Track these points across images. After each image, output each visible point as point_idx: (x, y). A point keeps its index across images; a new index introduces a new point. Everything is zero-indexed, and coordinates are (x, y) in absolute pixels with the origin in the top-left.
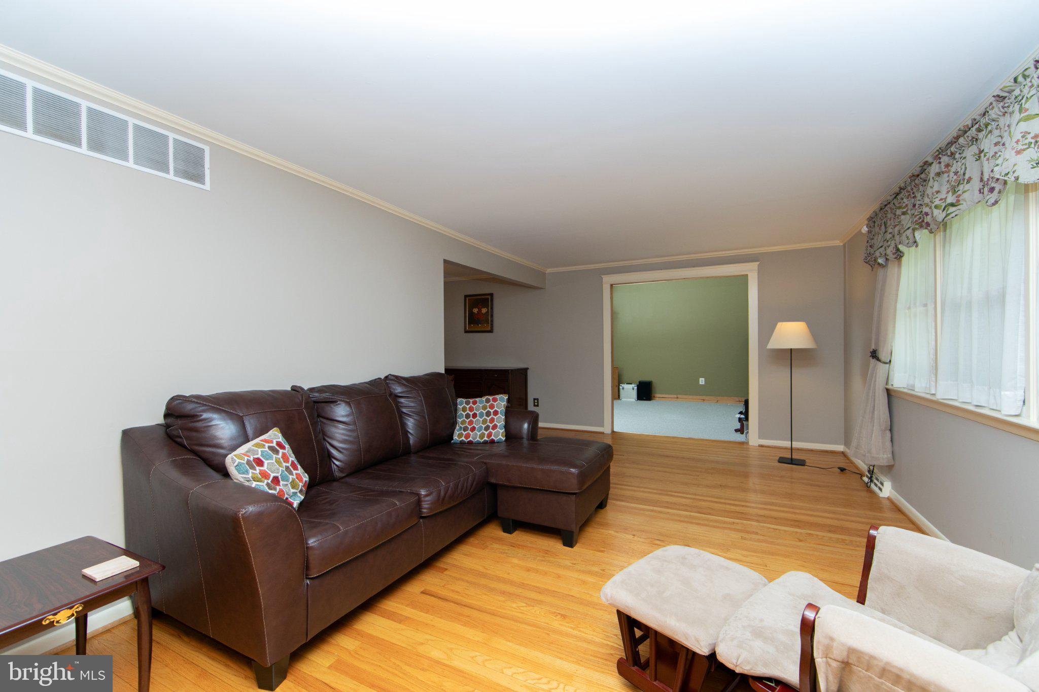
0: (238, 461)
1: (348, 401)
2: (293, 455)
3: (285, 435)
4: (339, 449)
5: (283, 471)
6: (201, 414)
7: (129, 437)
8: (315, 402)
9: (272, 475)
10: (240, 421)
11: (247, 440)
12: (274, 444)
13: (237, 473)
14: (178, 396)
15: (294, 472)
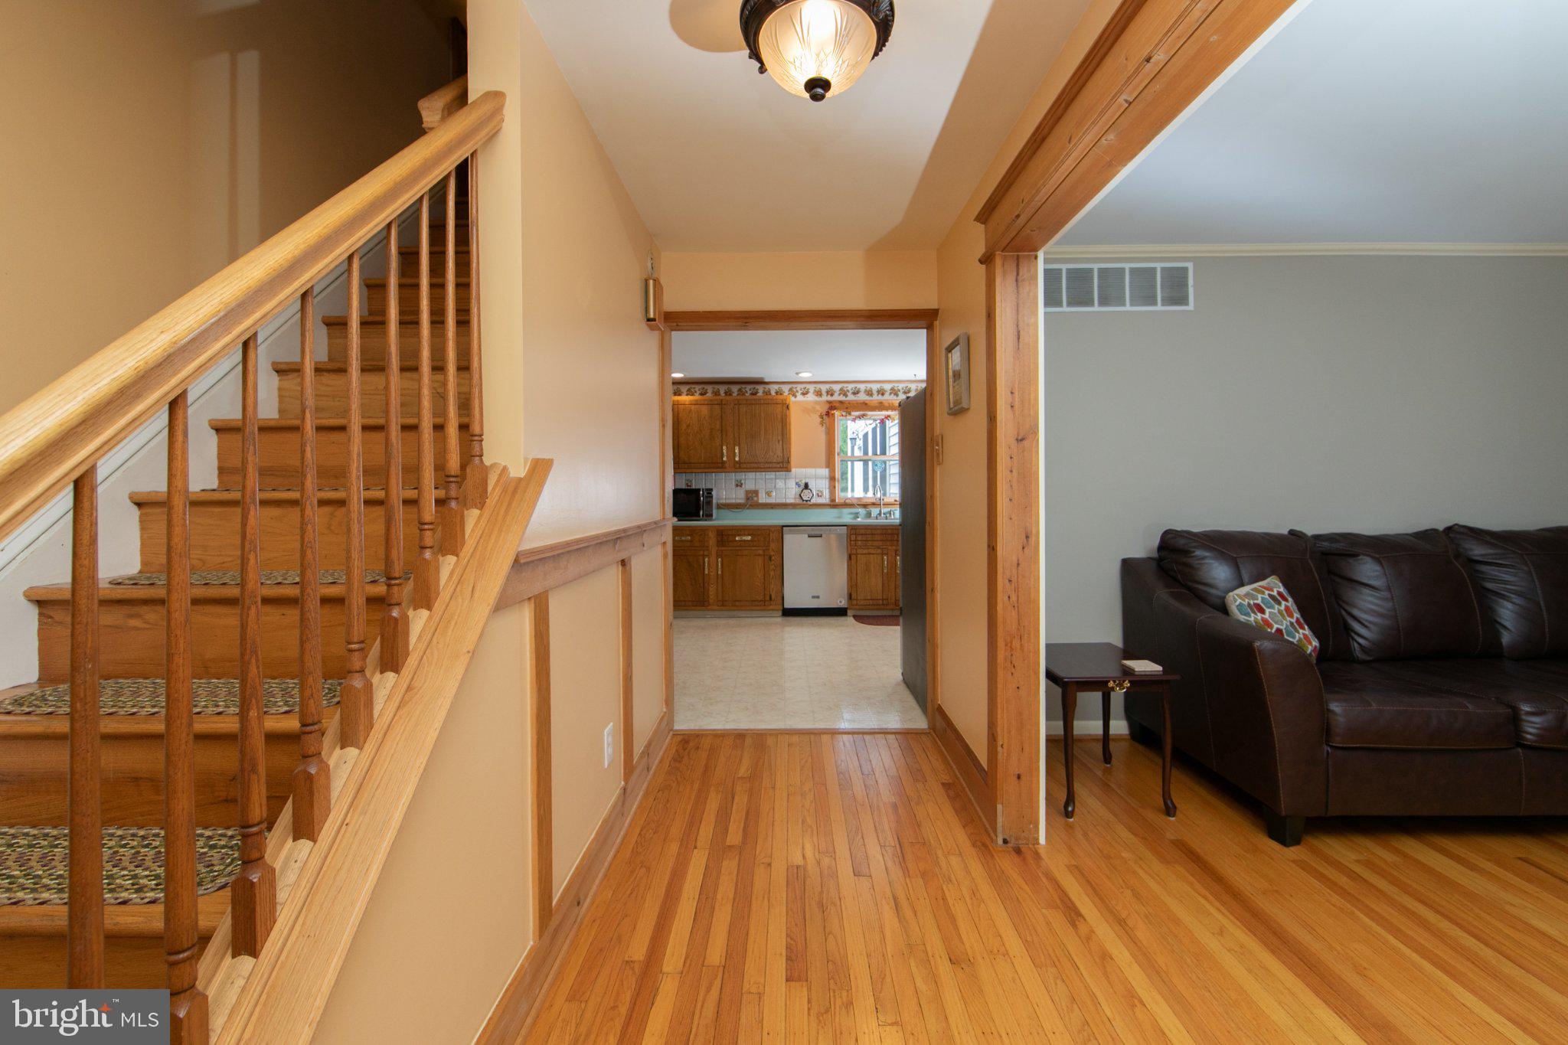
0: (1239, 601)
1: (1377, 556)
2: (1297, 611)
3: (1286, 586)
4: (1364, 622)
5: (1287, 626)
6: (1193, 550)
7: (1128, 566)
8: (1323, 553)
9: (1276, 626)
10: (1235, 564)
11: (1242, 584)
12: (1275, 593)
13: (1239, 614)
14: (1170, 530)
15: (1301, 631)
